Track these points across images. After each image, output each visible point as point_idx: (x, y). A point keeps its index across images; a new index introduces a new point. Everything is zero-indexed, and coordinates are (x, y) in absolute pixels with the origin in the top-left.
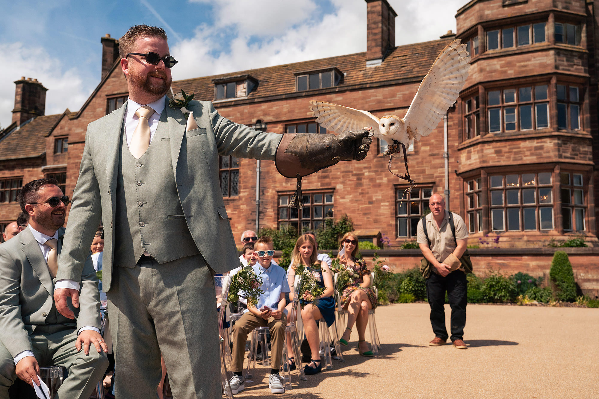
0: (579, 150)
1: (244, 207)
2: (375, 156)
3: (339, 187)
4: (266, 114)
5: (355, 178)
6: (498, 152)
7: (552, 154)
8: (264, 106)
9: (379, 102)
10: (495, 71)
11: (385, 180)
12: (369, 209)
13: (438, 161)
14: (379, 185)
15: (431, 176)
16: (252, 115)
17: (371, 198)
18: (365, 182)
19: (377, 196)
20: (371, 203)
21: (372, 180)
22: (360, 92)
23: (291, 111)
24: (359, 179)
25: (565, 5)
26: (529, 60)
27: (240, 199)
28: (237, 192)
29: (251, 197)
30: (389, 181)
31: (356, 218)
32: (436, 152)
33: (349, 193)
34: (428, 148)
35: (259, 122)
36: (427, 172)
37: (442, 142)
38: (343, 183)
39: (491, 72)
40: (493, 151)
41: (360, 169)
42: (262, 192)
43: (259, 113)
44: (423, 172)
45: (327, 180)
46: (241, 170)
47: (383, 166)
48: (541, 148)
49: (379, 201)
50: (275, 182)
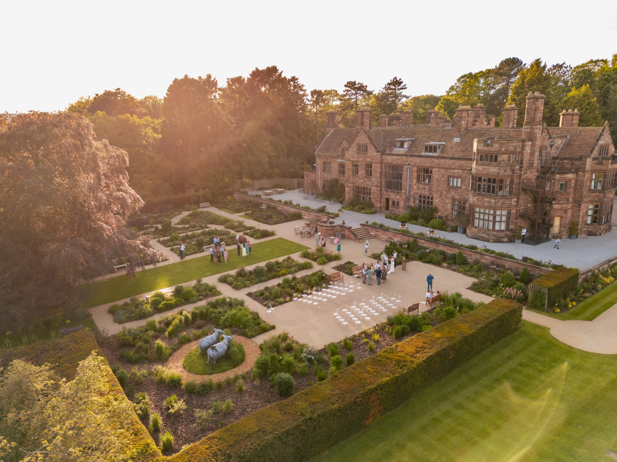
0: (505, 203)
1: (403, 196)
2: (447, 186)
3: (435, 195)
4: (411, 162)
5: (440, 193)
6: (478, 200)
7: (493, 204)
8: (411, 159)
9: (450, 165)
10: (480, 170)
11: (450, 196)
12: (444, 205)
13: (467, 193)
14: (448, 197)
15: (465, 198)
16: (406, 161)
17: (445, 201)
18: (443, 195)
19: (447, 201)
20: (445, 203)
21: (446, 195)
22: (444, 160)
23: (420, 163)
24: (441, 194)
25: (506, 149)
26: (490, 169)
27: (402, 193)
28: (401, 190)
29: (406, 193)
30: (451, 196)
31: (440, 208)
32: (467, 189)
33: (438, 198)
34: (465, 187)
35: (409, 164)
36: (464, 196)
37: (469, 185)
38: (436, 194)
39: (478, 170)
40: (476, 199)
41: (442, 190)
42: (409, 192)
43: (409, 161)
44: (462, 195)
45: (431, 192)
46: (403, 182)
47: (449, 190)
48: (490, 202)
49: (448, 203)
50: (413, 189)
